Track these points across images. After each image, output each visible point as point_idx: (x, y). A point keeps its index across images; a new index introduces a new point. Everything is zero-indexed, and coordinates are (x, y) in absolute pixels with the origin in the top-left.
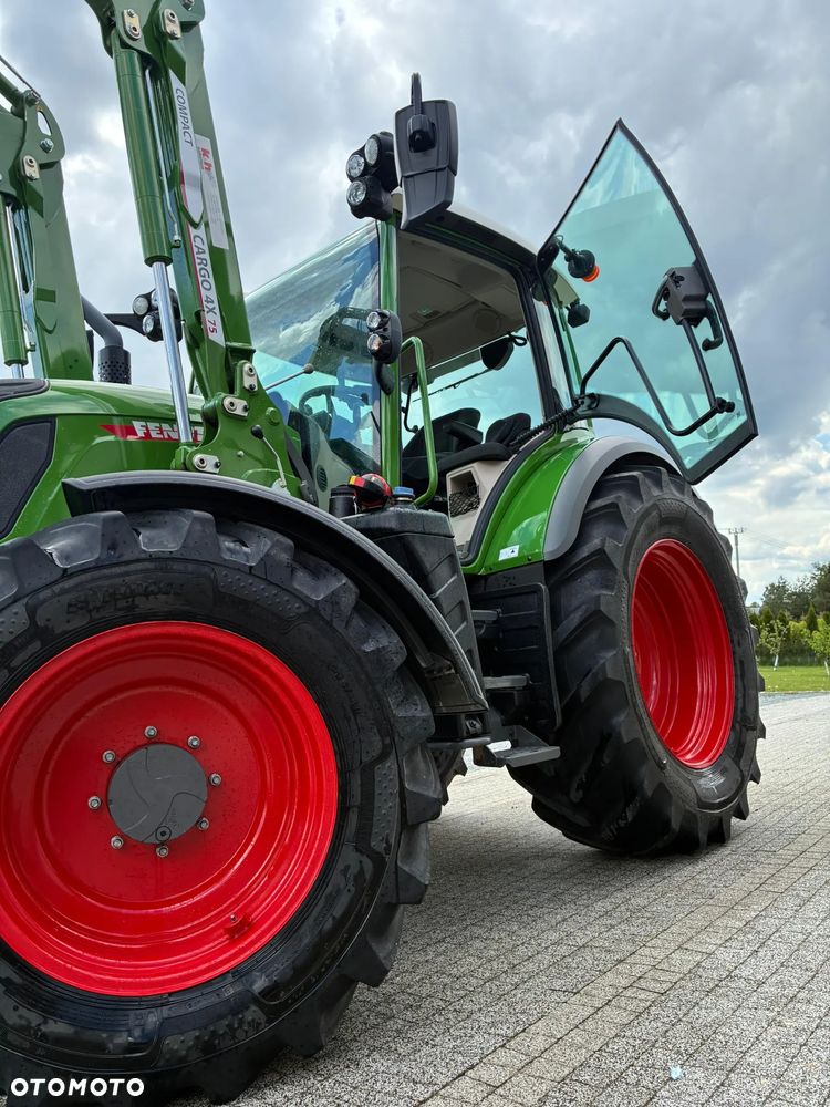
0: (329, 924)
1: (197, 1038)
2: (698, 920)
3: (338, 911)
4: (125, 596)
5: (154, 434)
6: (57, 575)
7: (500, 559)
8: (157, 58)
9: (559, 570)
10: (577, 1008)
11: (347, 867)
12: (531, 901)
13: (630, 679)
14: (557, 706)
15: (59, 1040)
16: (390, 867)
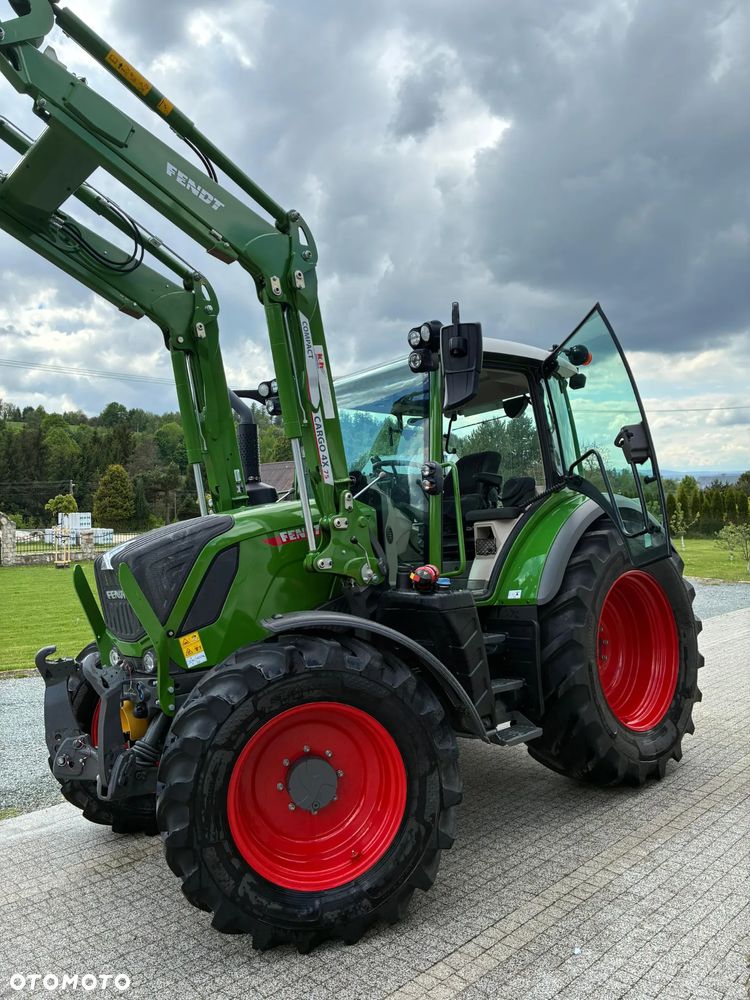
0: (402, 859)
1: (339, 914)
2: (620, 849)
3: (407, 852)
4: (298, 692)
5: (292, 538)
6: (266, 683)
7: (509, 597)
8: (291, 303)
9: (547, 611)
10: (535, 906)
11: (412, 830)
12: (522, 820)
13: (592, 682)
14: (542, 702)
15: (276, 911)
16: (434, 830)
